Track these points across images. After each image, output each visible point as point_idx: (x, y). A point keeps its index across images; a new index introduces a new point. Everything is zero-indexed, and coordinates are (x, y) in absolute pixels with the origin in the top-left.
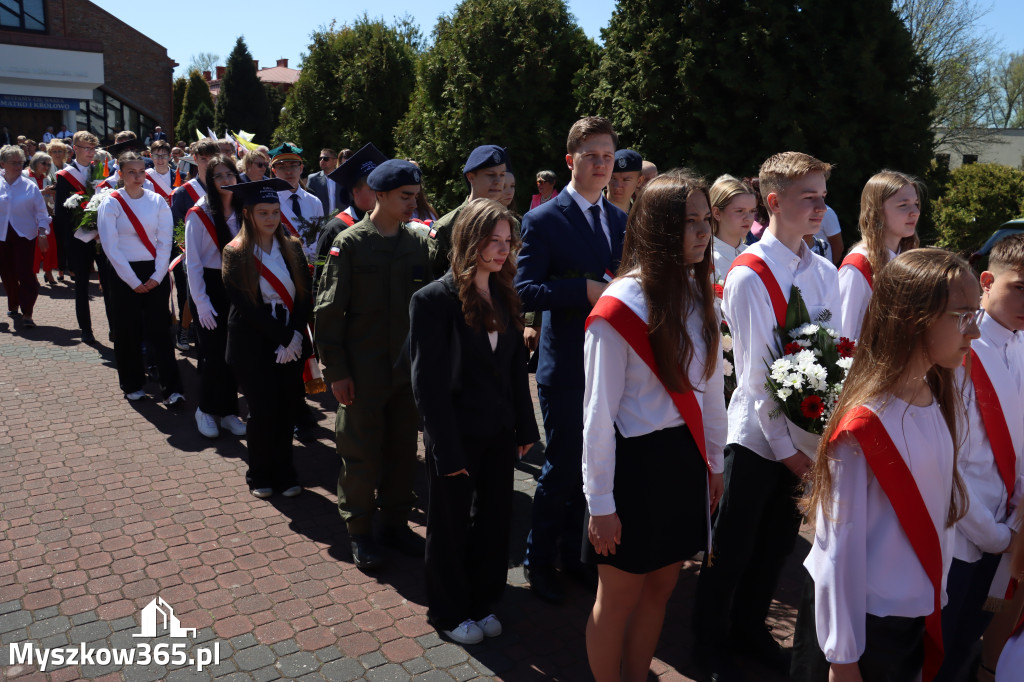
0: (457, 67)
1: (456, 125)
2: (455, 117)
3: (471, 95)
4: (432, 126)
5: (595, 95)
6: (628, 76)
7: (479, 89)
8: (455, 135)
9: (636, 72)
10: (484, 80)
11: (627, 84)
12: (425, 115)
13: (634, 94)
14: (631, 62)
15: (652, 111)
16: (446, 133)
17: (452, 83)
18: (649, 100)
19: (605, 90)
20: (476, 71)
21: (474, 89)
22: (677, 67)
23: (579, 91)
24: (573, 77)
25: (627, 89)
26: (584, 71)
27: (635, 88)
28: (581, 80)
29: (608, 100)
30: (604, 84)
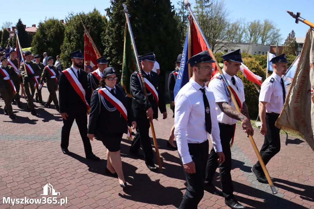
0: (73, 33)
1: (74, 46)
2: (74, 44)
3: (77, 39)
4: (69, 46)
5: (105, 38)
6: (112, 34)
7: (79, 38)
8: (74, 49)
9: (113, 33)
10: (80, 35)
11: (111, 36)
12: (67, 44)
13: (113, 38)
14: (112, 31)
15: (116, 42)
16: (72, 48)
17: (73, 36)
18: (116, 40)
19: (107, 37)
20: (78, 34)
21: (78, 38)
22: (121, 32)
23: (102, 38)
24: (100, 34)
25: (111, 37)
26: (103, 33)
27: (113, 37)
28: (102, 35)
29: (108, 39)
30: (107, 36)
